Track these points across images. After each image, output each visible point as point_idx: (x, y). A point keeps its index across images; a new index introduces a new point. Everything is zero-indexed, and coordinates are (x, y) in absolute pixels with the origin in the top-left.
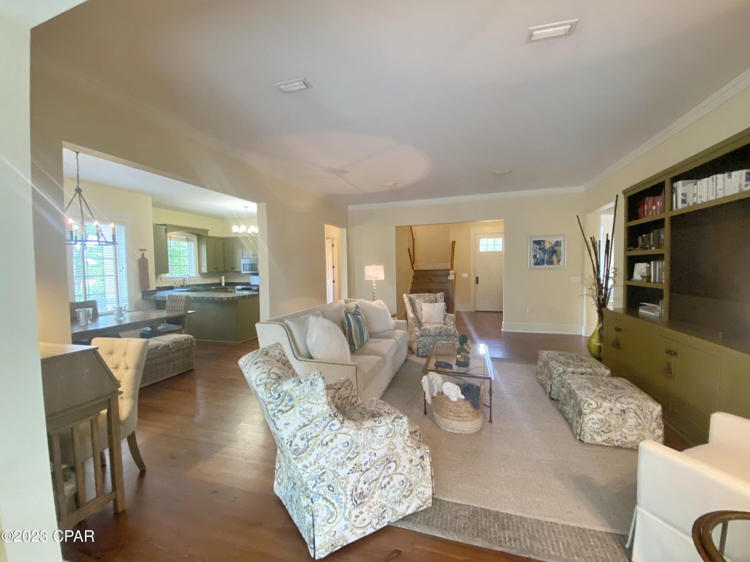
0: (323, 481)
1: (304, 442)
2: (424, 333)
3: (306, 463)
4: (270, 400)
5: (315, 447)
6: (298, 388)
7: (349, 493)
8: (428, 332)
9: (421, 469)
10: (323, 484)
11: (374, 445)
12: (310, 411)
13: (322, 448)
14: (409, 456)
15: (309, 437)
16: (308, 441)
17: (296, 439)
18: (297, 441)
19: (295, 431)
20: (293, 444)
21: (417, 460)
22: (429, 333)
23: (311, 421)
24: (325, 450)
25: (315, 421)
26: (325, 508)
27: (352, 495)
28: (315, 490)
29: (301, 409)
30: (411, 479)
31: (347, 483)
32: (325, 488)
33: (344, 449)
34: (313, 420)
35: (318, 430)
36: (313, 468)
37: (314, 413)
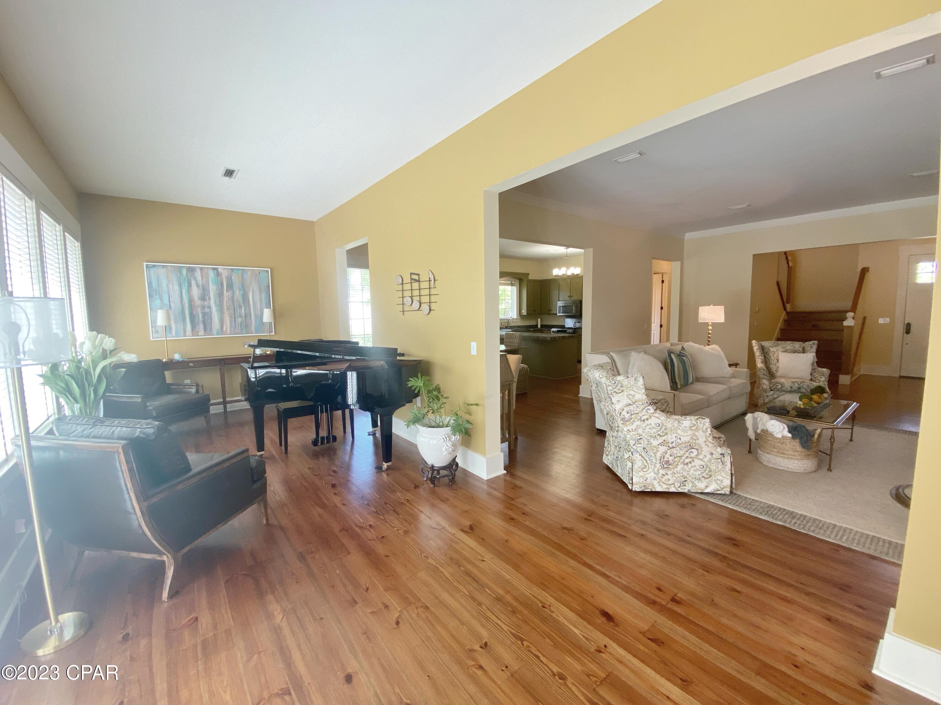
0: (640, 443)
1: (629, 415)
2: (774, 387)
3: (630, 428)
4: (610, 384)
5: (636, 420)
6: (627, 380)
7: (658, 458)
8: (780, 386)
9: (721, 463)
10: (639, 445)
11: (679, 432)
12: (634, 396)
13: (641, 422)
14: (710, 449)
15: (632, 413)
16: (631, 415)
17: (624, 412)
18: (624, 413)
19: (623, 407)
20: (621, 415)
21: (717, 455)
22: (782, 387)
23: (634, 403)
24: (643, 424)
25: (636, 403)
26: (640, 460)
27: (660, 460)
28: (634, 447)
29: (628, 394)
30: (711, 467)
31: (657, 451)
32: (641, 449)
33: (656, 427)
34: (635, 402)
35: (638, 410)
36: (634, 433)
37: (636, 398)
